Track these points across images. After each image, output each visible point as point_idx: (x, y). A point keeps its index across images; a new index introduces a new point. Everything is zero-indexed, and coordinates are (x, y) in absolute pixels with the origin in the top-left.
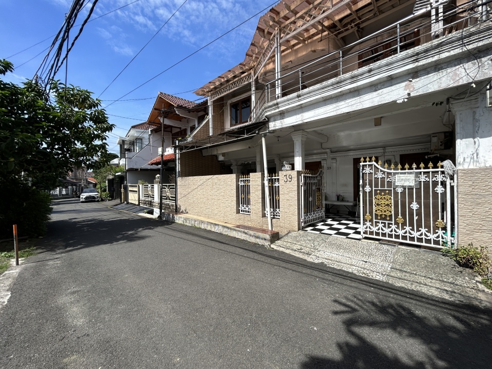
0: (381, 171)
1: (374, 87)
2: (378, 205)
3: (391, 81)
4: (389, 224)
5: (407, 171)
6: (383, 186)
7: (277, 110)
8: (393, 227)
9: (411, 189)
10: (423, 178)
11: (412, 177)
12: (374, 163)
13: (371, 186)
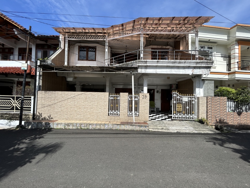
0: (179, 96)
1: (184, 68)
2: (178, 107)
3: (189, 67)
4: (181, 114)
5: (186, 96)
6: (179, 101)
7: (145, 65)
8: (182, 115)
9: (187, 102)
10: (190, 99)
11: (187, 98)
12: (177, 93)
13: (176, 101)
